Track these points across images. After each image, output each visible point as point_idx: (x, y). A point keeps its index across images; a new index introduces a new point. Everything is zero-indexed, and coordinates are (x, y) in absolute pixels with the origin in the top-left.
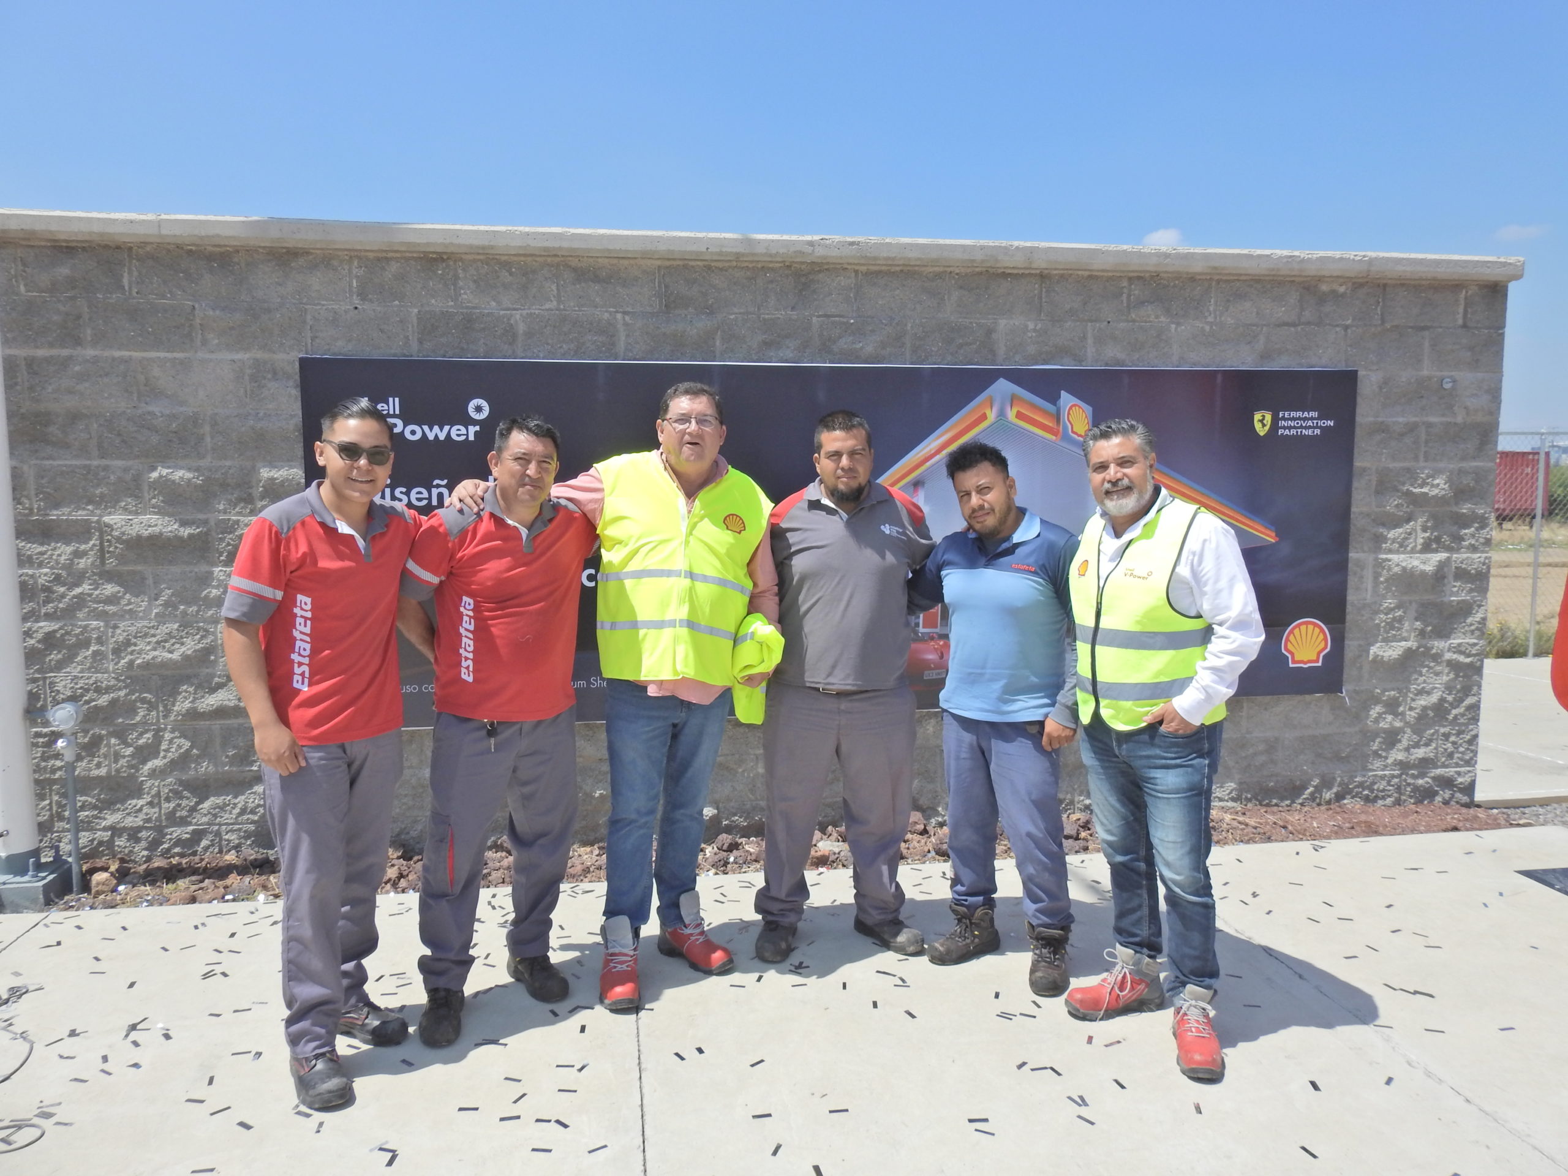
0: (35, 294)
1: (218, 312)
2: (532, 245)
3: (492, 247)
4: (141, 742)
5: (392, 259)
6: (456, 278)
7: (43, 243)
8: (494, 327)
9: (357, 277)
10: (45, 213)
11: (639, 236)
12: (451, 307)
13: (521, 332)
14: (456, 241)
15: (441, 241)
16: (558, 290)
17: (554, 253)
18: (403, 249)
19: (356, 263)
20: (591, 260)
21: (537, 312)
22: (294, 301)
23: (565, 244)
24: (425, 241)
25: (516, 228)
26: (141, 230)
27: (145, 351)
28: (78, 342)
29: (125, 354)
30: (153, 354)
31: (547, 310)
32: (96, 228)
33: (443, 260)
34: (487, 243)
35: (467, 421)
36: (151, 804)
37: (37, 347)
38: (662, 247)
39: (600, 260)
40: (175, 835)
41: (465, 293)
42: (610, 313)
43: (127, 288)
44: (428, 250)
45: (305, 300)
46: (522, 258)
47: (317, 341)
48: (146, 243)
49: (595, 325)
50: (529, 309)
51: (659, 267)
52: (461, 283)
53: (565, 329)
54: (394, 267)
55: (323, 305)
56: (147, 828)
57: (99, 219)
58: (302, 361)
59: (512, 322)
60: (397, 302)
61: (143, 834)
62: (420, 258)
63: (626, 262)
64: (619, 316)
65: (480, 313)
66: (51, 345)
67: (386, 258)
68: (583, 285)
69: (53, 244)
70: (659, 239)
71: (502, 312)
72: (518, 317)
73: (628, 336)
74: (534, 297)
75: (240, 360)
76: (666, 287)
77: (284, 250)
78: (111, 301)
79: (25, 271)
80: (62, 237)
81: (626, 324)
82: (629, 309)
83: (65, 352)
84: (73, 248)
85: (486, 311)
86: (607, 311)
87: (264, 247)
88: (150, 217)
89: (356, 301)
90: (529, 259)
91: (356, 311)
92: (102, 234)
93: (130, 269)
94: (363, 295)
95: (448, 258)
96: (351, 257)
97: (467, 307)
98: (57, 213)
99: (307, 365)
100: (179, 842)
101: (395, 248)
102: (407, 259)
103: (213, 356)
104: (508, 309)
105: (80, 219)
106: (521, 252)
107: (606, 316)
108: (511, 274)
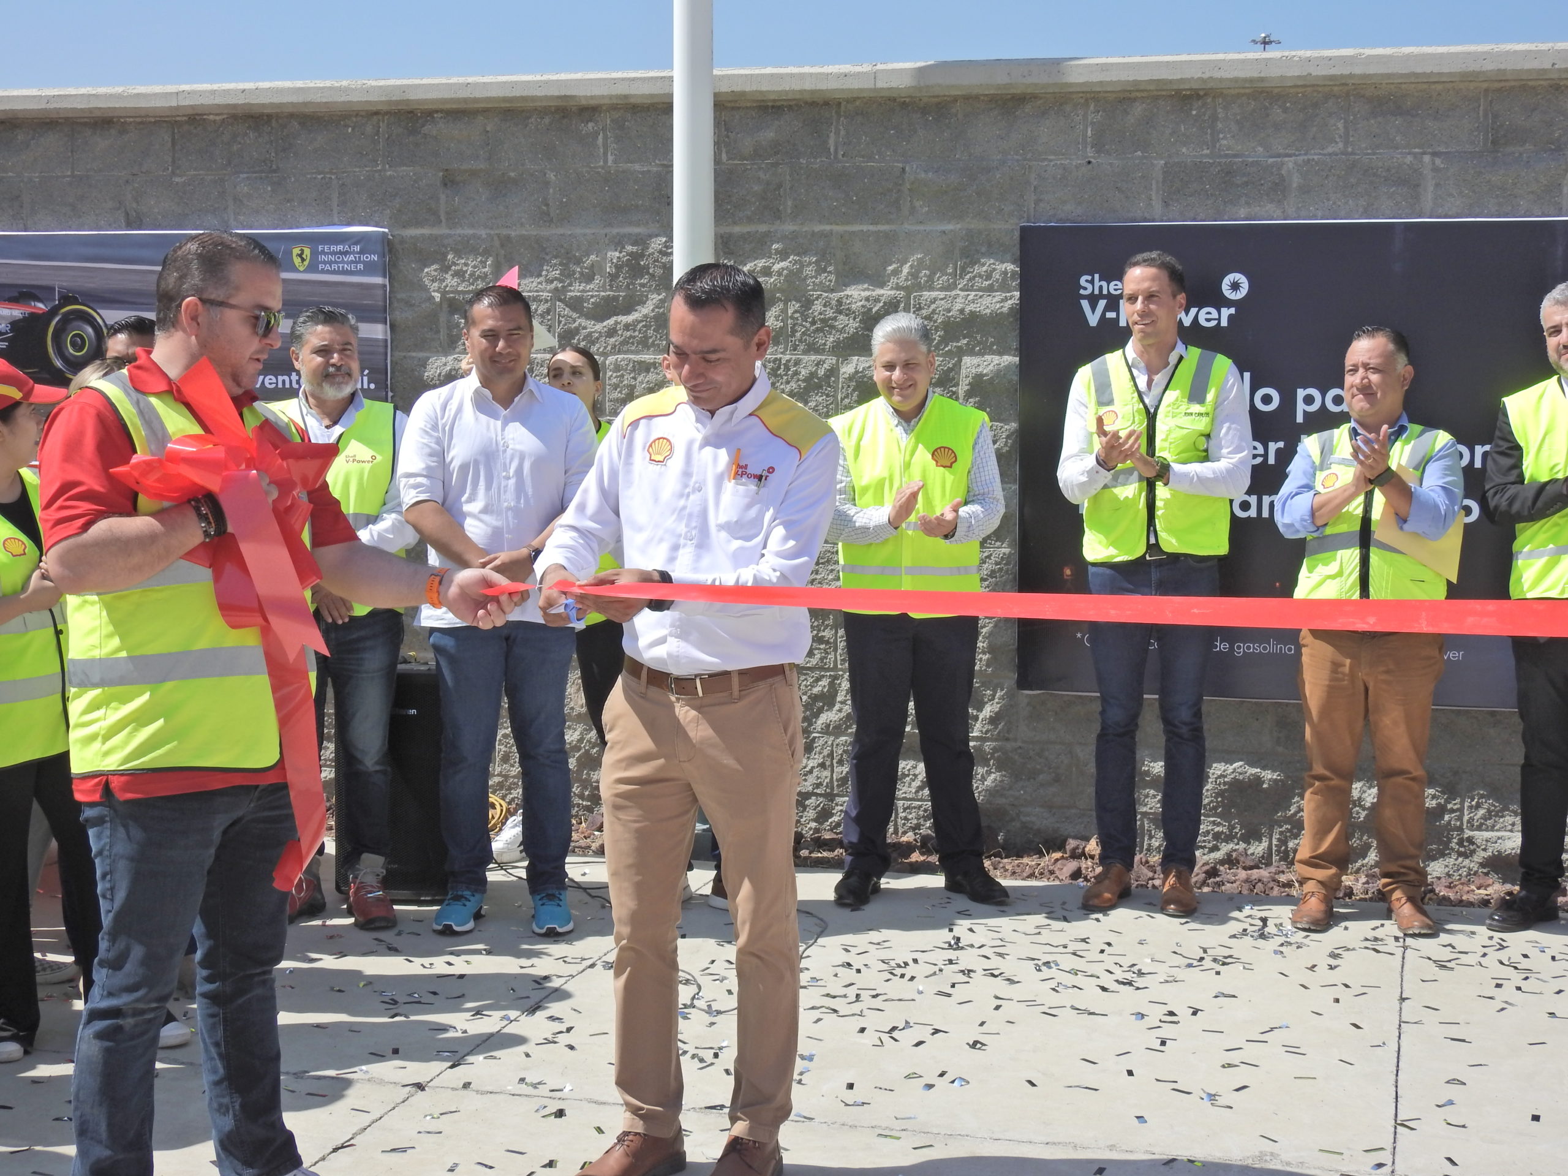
0: (736, 162)
1: (930, 175)
2: (1314, 74)
3: (1262, 79)
4: (816, 690)
5: (1135, 99)
6: (1214, 118)
7: (748, 105)
8: (1260, 180)
9: (1093, 123)
10: (757, 72)
11: (1457, 54)
12: (1207, 156)
13: (1295, 185)
14: (1218, 75)
15: (1199, 75)
16: (1346, 128)
17: (1343, 81)
18: (1152, 87)
19: (1092, 108)
20: (1392, 87)
21: (1316, 157)
22: (1016, 157)
23: (1358, 70)
24: (1179, 77)
25: (1293, 53)
26: (855, 85)
27: (848, 223)
28: (777, 215)
29: (828, 228)
30: (857, 228)
31: (1330, 154)
32: (808, 86)
34: (1255, 75)
35: (1220, 302)
36: (822, 765)
37: (735, 223)
38: (1489, 66)
39: (1403, 86)
41: (1225, 138)
42: (1415, 155)
43: (832, 150)
44: (1182, 87)
45: (1029, 156)
46: (1300, 90)
47: (1042, 205)
48: (855, 99)
49: (1393, 171)
50: (1306, 154)
51: (1486, 91)
52: (1220, 125)
53: (1353, 180)
54: (1138, 109)
55: (1051, 161)
56: (817, 795)
57: (811, 74)
58: (1023, 230)
59: (1283, 172)
60: (1139, 153)
61: (812, 801)
62: (1171, 96)
63: (1439, 87)
64: (1427, 159)
65: (1242, 162)
66: (750, 220)
67: (1129, 99)
68: (1380, 119)
69: (758, 104)
70: (1485, 56)
71: (1271, 160)
72: (1291, 165)
73: (1437, 185)
74: (1314, 138)
75: (952, 231)
76: (1495, 116)
77: (1009, 96)
78: (815, 166)
79: (728, 137)
80: (772, 97)
81: (1435, 169)
82: (1442, 149)
83: (763, 228)
84: (779, 107)
85: (1250, 160)
86: (1409, 154)
87: (986, 95)
88: (866, 68)
89: (1090, 153)
90: (1309, 89)
91: (1090, 166)
92: (813, 92)
93: (837, 128)
94: (1099, 147)
95: (1205, 94)
96: (1087, 100)
97: (1226, 156)
98: (769, 70)
99: (1027, 235)
101: (1142, 88)
102: (1156, 98)
103: (921, 228)
104: (1279, 156)
105: (792, 75)
106: (1300, 83)
107: (1409, 159)
108: (1285, 110)
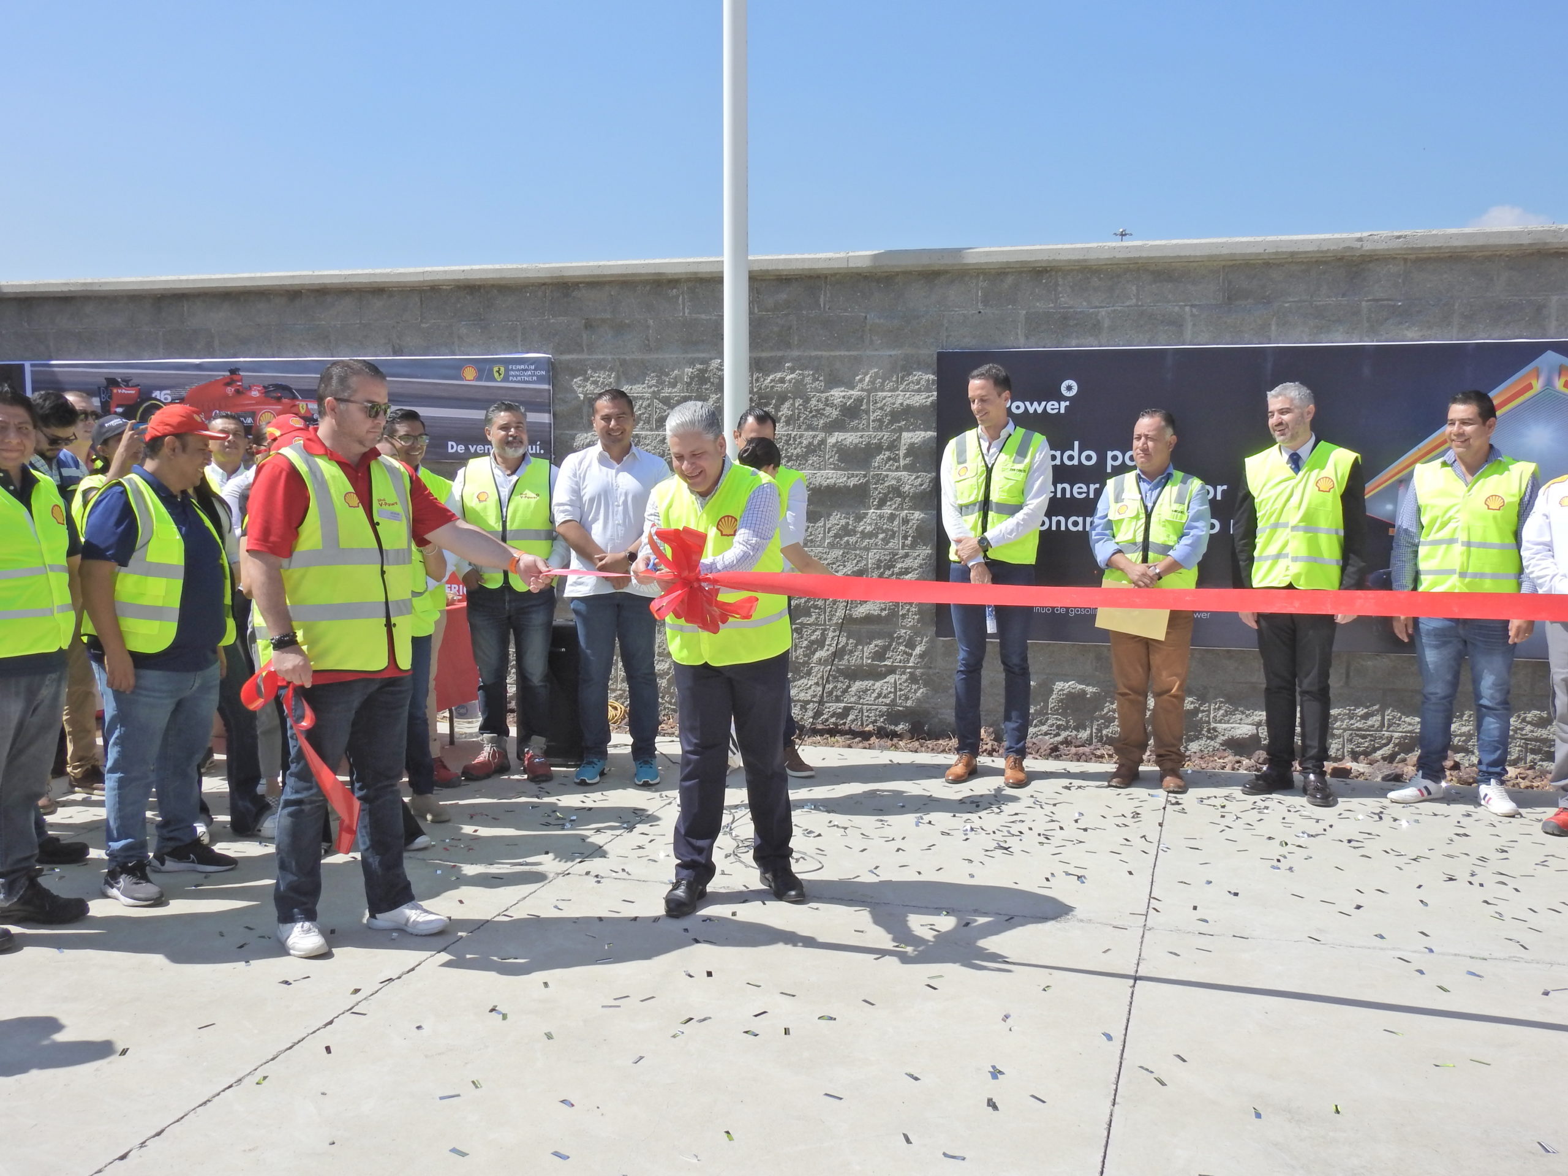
0: (763, 313)
1: (882, 321)
2: (1117, 257)
3: (1085, 260)
4: (813, 638)
5: (1008, 273)
6: (1057, 284)
7: (771, 278)
8: (1085, 322)
9: (982, 288)
10: (776, 257)
11: (1206, 244)
12: (1051, 308)
13: (1106, 326)
14: (1058, 258)
15: (1046, 258)
16: (1137, 290)
17: (1135, 261)
18: (1018, 266)
19: (981, 278)
20: (1166, 264)
21: (1119, 308)
22: (935, 309)
23: (1144, 254)
24: (1034, 259)
26: (836, 265)
27: (832, 350)
28: (789, 346)
29: (820, 353)
30: (837, 353)
31: (1128, 306)
32: (806, 266)
33: (1047, 271)
34: (1081, 257)
35: (1060, 398)
36: (817, 684)
37: (763, 351)
38: (1225, 251)
39: (1173, 264)
40: (831, 709)
41: (1063, 297)
42: (1181, 307)
43: (822, 305)
44: (1036, 265)
45: (943, 308)
46: (1109, 267)
47: (951, 339)
48: (835, 274)
49: (1167, 316)
50: (1113, 306)
51: (1224, 266)
52: (1060, 289)
53: (1142, 322)
54: (1010, 280)
55: (956, 311)
56: (813, 702)
57: (809, 259)
58: (939, 354)
59: (1099, 318)
60: (1010, 306)
61: (811, 706)
62: (1030, 271)
63: (1195, 264)
64: (1187, 309)
65: (1074, 312)
66: (772, 349)
67: (1004, 273)
68: (1158, 284)
69: (777, 277)
70: (1223, 245)
71: (1091, 310)
72: (1103, 313)
73: (1194, 325)
74: (1118, 296)
75: (895, 355)
76: (1230, 282)
77: (930, 272)
78: (811, 315)
79: (758, 298)
81: (1193, 315)
82: (1197, 303)
83: (780, 354)
84: (789, 279)
85: (1079, 310)
86: (1177, 306)
87: (916, 271)
88: (842, 255)
89: (980, 306)
90: (1115, 266)
91: (980, 314)
93: (825, 291)
94: (986, 302)
95: (1051, 270)
96: (978, 274)
97: (1064, 308)
98: (783, 257)
99: (941, 357)
100: (834, 715)
101: (1012, 266)
102: (1021, 273)
103: (876, 353)
104: (1096, 307)
105: (797, 259)
106: (1109, 262)
107: (1177, 309)
108: (1100, 279)
